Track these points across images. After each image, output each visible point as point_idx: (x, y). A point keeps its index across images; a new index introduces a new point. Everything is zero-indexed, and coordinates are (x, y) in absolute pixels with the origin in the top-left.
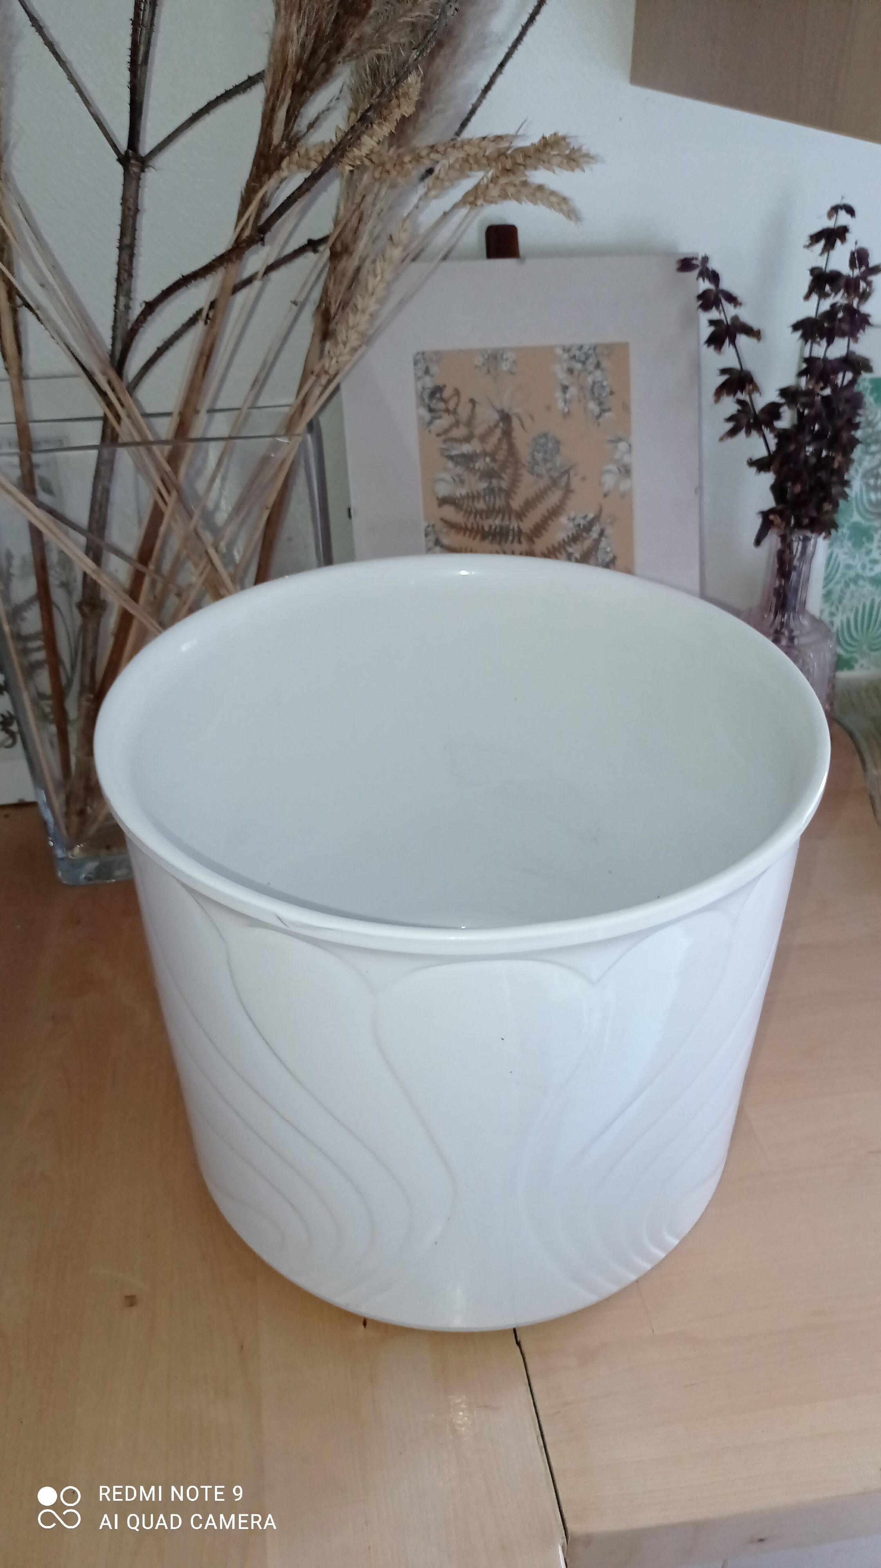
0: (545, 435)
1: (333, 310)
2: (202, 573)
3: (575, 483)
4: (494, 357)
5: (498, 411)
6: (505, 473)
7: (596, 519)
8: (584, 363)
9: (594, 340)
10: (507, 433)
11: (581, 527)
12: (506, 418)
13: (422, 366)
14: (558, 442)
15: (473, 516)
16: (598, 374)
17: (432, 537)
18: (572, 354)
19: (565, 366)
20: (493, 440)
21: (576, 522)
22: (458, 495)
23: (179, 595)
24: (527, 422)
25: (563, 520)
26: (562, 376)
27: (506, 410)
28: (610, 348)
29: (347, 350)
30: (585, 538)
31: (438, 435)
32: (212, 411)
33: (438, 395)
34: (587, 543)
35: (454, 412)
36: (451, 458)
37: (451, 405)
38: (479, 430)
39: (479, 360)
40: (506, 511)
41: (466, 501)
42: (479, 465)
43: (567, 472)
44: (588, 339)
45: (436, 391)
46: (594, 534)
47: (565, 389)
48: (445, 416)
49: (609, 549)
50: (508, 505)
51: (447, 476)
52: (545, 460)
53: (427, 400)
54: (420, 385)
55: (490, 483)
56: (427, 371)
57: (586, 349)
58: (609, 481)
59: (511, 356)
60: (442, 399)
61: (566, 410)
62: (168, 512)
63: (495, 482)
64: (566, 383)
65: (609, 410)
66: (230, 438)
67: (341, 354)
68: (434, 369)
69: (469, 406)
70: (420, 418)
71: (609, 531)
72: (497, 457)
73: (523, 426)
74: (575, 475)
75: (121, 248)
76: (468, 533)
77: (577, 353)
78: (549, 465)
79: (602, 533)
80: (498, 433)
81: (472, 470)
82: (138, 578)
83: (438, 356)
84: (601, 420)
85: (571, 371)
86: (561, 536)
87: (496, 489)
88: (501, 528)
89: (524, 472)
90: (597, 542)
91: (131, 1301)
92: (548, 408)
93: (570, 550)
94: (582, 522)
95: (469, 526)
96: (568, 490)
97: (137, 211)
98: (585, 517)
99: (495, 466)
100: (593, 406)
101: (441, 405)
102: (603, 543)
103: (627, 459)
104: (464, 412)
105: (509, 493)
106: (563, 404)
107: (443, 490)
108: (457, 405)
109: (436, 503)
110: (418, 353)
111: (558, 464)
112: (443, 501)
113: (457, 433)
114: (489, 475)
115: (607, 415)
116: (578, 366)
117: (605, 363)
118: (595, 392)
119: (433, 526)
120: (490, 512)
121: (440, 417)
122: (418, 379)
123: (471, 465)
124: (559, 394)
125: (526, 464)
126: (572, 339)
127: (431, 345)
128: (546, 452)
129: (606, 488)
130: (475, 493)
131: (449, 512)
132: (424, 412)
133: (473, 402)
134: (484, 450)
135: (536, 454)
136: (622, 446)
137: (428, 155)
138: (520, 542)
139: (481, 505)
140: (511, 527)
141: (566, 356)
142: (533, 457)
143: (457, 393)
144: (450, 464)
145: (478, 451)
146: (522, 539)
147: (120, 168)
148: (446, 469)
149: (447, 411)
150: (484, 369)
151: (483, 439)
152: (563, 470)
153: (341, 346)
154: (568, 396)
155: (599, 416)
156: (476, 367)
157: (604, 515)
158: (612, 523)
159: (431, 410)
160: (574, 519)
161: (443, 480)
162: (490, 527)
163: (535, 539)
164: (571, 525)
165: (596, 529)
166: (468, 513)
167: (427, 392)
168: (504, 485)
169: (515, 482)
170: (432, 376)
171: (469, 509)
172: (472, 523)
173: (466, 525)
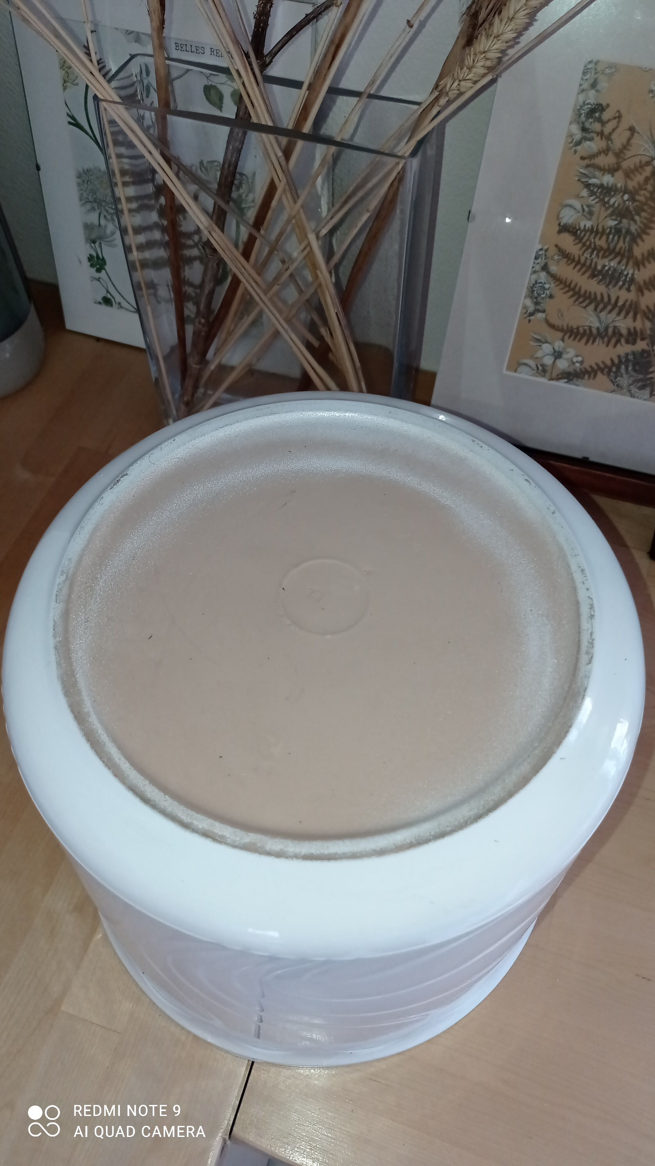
2: (303, 251)
6: (640, 215)
13: (590, 77)
15: (589, 251)
17: (541, 261)
22: (582, 226)
23: (283, 262)
31: (583, 158)
33: (597, 115)
35: (608, 137)
36: (588, 186)
37: (608, 129)
38: (628, 164)
40: (628, 255)
41: (588, 234)
42: (615, 200)
45: (596, 110)
48: (597, 139)
50: (631, 250)
51: (577, 204)
53: (583, 118)
54: (581, 98)
55: (620, 222)
56: (594, 85)
60: (600, 120)
62: (280, 188)
63: (625, 222)
68: (603, 84)
69: (627, 134)
70: (571, 135)
72: (637, 197)
76: (578, 267)
81: (605, 204)
83: (613, 70)
87: (624, 230)
88: (615, 270)
95: (583, 259)
99: (631, 206)
101: (597, 127)
104: (619, 139)
105: (636, 238)
107: (568, 217)
108: (614, 130)
109: (557, 228)
110: (591, 62)
112: (564, 229)
113: (603, 161)
114: (621, 213)
119: (546, 250)
120: (611, 252)
121: (591, 139)
122: (582, 91)
123: (606, 199)
130: (600, 229)
131: (567, 241)
132: (575, 129)
133: (632, 130)
134: (626, 186)
138: (628, 290)
139: (602, 242)
140: (625, 273)
143: (618, 116)
144: (585, 193)
145: (619, 186)
146: (632, 288)
148: (578, 197)
149: (601, 134)
151: (629, 174)
159: (584, 129)
161: (571, 206)
162: (604, 267)
166: (586, 247)
167: (586, 108)
168: (633, 228)
169: (645, 229)
170: (598, 92)
171: (588, 243)
172: (586, 258)
173: (579, 260)
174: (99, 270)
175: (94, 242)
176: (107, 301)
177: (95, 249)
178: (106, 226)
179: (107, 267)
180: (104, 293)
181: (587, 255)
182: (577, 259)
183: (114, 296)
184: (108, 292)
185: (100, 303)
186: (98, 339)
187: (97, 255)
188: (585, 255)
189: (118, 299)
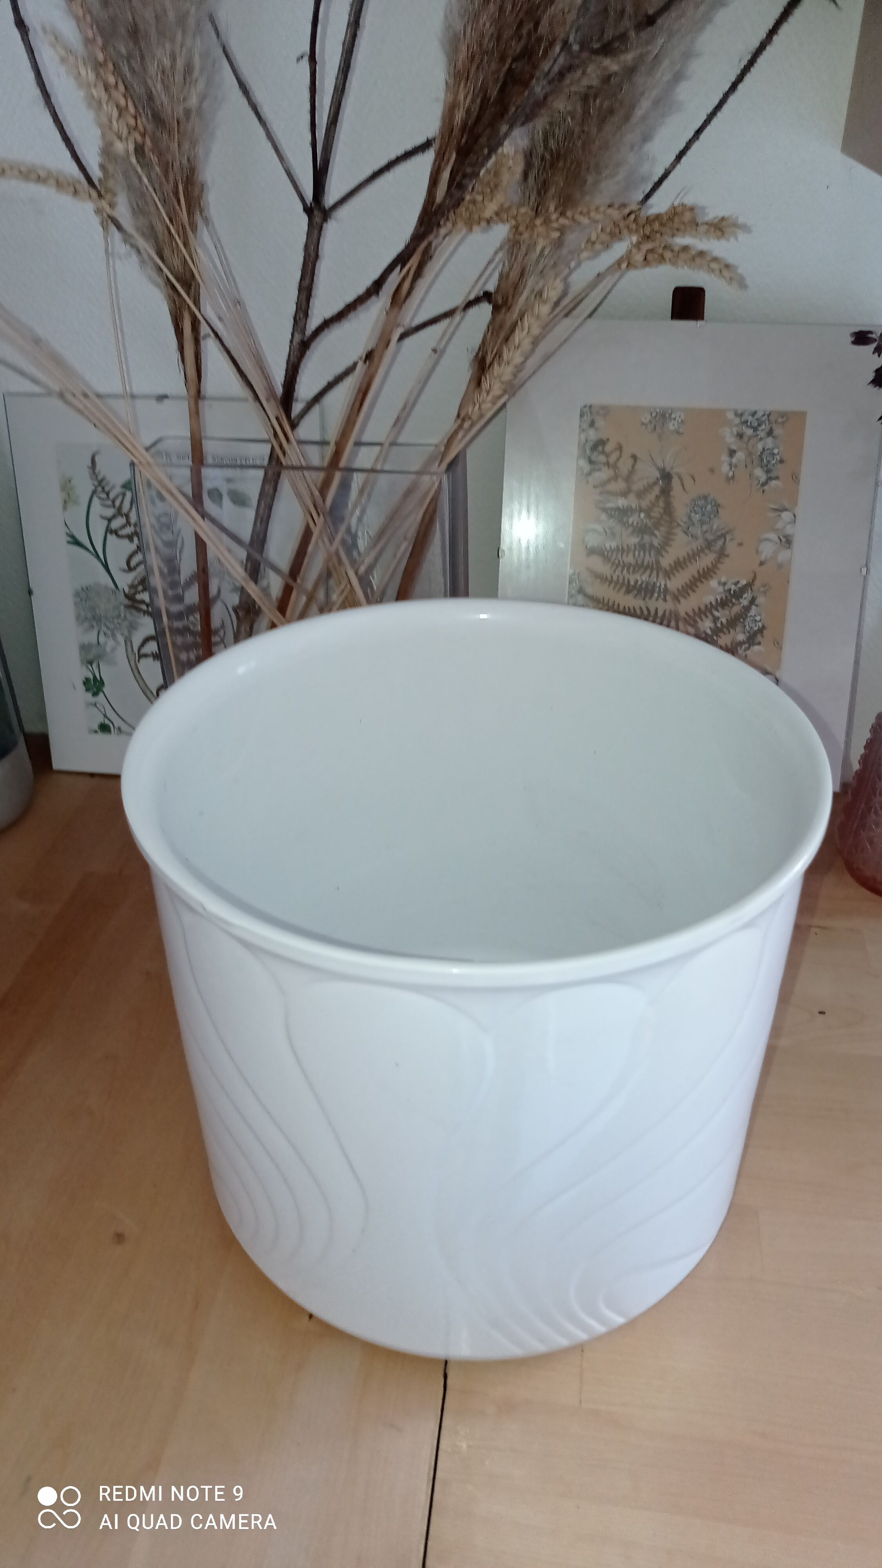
0: (705, 498)
1: (488, 360)
3: (731, 548)
4: (662, 416)
5: (658, 469)
6: (659, 530)
7: (749, 585)
8: (755, 429)
9: (769, 408)
10: (666, 492)
11: (732, 592)
12: (666, 476)
13: (587, 418)
14: (718, 506)
15: (620, 568)
16: (769, 442)
17: (576, 585)
18: (743, 419)
19: (735, 430)
20: (651, 497)
21: (727, 588)
22: (608, 547)
24: (688, 482)
25: (713, 583)
26: (730, 440)
27: (667, 470)
28: (785, 416)
29: (490, 398)
30: (734, 604)
31: (596, 486)
32: (358, 444)
33: (600, 448)
34: (736, 609)
35: (615, 466)
36: (605, 510)
37: (613, 458)
38: (638, 486)
39: (646, 418)
40: (656, 567)
41: (615, 554)
42: (633, 519)
43: (723, 536)
44: (765, 404)
45: (599, 444)
46: (745, 602)
47: (732, 453)
48: (605, 469)
49: (758, 618)
50: (658, 563)
51: (599, 528)
52: (702, 523)
53: (588, 452)
54: (583, 437)
55: (642, 538)
56: (592, 424)
57: (760, 414)
58: (767, 550)
59: (679, 416)
60: (603, 452)
61: (731, 474)
62: (316, 532)
63: (647, 538)
64: (734, 447)
65: (777, 478)
66: (373, 471)
67: (484, 401)
68: (600, 422)
69: (630, 462)
70: (579, 469)
71: (760, 600)
72: (652, 514)
73: (683, 485)
74: (732, 540)
75: (300, 289)
76: (612, 585)
77: (750, 419)
78: (705, 527)
79: (753, 601)
80: (657, 490)
81: (625, 524)
82: (287, 591)
83: (605, 410)
84: (766, 488)
85: (740, 436)
86: (710, 599)
87: (647, 546)
88: (648, 583)
89: (679, 532)
90: (747, 609)
91: (120, 1238)
92: (712, 471)
93: (716, 614)
94: (733, 587)
95: (615, 578)
96: (722, 554)
97: (317, 257)
98: (736, 583)
99: (649, 523)
100: (759, 473)
101: (602, 458)
102: (753, 611)
103: (789, 530)
104: (625, 465)
105: (660, 551)
106: (728, 468)
107: (593, 540)
108: (618, 459)
109: (584, 553)
110: (585, 406)
111: (715, 527)
112: (592, 552)
113: (613, 487)
114: (641, 530)
115: (773, 483)
116: (749, 432)
117: (778, 431)
118: (765, 460)
119: (577, 574)
120: (640, 567)
121: (599, 470)
122: (582, 430)
123: (625, 520)
124: (725, 458)
125: (682, 524)
126: (747, 404)
127: (598, 399)
128: (703, 515)
129: (763, 558)
130: (625, 547)
131: (596, 563)
132: (583, 463)
133: (634, 457)
134: (640, 507)
135: (693, 514)
136: (786, 516)
137: (557, 219)
138: (665, 600)
139: (630, 559)
140: (658, 584)
141: (737, 420)
142: (690, 518)
143: (620, 448)
144: (604, 517)
145: (634, 506)
146: (668, 598)
147: (305, 219)
148: (598, 521)
149: (608, 464)
150: (650, 427)
151: (640, 495)
152: (719, 533)
153: (484, 394)
154: (734, 460)
155: (765, 483)
156: (643, 424)
157: (757, 583)
158: (765, 592)
159: (591, 462)
160: (725, 584)
161: (594, 531)
162: (637, 581)
163: (682, 600)
164: (721, 589)
165: (747, 596)
166: (616, 565)
167: (590, 444)
168: (656, 542)
169: (667, 541)
170: (597, 430)
171: (617, 562)
172: (618, 576)
173: (612, 577)
174: (95, 694)
175: (91, 663)
176: (104, 728)
177: (92, 670)
178: (106, 643)
179: (105, 690)
180: (100, 719)
181: (618, 572)
182: (609, 577)
183: (112, 720)
184: (105, 716)
185: (96, 732)
186: (92, 775)
187: (95, 677)
188: (616, 572)
189: (117, 722)
